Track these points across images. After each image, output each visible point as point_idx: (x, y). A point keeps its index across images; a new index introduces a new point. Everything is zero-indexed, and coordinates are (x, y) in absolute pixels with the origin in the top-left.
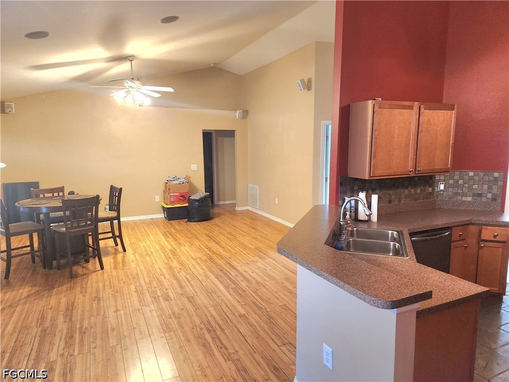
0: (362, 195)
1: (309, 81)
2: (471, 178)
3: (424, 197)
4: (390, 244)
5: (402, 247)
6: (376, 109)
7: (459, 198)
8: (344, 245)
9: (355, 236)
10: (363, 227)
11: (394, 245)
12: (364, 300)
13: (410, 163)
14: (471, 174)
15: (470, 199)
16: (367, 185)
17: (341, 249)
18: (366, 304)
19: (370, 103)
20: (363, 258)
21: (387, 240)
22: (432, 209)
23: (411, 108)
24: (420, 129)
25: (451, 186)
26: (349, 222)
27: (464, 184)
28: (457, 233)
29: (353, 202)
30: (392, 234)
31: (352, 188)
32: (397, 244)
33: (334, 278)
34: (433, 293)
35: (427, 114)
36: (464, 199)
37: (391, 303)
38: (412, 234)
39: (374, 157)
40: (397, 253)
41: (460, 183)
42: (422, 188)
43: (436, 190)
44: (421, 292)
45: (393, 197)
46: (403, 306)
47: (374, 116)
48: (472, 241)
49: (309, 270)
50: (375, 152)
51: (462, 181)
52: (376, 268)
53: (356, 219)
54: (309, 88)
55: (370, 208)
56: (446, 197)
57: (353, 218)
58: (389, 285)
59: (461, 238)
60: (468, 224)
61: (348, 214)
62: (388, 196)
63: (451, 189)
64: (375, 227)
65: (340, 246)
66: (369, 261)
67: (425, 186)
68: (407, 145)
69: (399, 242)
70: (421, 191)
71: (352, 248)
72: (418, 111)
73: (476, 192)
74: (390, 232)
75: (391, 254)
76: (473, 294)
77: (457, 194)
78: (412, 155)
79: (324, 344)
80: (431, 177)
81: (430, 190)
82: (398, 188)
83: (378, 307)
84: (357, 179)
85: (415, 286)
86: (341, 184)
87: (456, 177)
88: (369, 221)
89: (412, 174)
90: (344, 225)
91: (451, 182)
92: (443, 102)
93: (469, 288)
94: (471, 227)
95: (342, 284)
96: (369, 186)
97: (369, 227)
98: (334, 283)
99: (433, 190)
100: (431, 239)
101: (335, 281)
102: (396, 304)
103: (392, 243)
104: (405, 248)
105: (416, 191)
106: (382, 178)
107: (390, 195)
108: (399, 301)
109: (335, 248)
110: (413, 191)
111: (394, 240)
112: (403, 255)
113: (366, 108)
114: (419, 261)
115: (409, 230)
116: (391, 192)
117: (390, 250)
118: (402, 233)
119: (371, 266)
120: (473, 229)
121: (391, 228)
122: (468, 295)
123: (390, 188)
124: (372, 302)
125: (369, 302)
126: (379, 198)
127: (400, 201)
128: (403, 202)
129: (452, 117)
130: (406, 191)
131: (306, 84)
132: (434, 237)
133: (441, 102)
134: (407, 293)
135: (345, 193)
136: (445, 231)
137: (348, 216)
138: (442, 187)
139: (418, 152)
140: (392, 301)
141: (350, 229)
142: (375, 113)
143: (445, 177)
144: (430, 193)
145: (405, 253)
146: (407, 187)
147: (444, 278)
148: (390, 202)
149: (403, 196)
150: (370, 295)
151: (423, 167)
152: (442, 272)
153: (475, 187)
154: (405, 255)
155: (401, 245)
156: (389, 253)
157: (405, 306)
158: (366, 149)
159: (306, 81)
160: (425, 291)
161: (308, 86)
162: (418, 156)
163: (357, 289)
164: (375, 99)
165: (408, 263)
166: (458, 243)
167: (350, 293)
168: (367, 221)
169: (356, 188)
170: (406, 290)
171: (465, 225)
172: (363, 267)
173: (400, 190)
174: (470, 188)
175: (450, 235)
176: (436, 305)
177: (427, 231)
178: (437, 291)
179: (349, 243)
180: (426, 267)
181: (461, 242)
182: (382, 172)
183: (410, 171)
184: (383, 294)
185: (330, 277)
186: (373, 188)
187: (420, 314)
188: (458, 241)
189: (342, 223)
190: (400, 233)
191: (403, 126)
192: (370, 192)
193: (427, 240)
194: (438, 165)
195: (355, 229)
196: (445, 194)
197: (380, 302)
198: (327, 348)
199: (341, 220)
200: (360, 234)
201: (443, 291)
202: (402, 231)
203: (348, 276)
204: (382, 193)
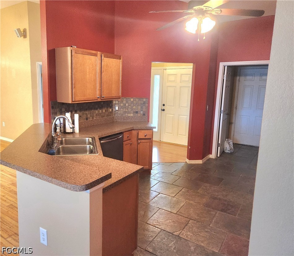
0: (68, 115)
1: (25, 31)
2: (132, 102)
3: (107, 115)
4: (87, 146)
5: (94, 148)
6: (73, 54)
7: (126, 114)
8: (55, 151)
9: (64, 144)
10: (69, 137)
11: (90, 147)
12: (67, 188)
13: (98, 92)
14: (132, 100)
15: (132, 115)
16: (71, 108)
17: (53, 154)
18: (69, 190)
19: (69, 49)
20: (69, 158)
21: (86, 144)
22: (112, 122)
23: (96, 55)
24: (102, 69)
25: (122, 107)
26: (59, 134)
27: (129, 106)
28: (126, 135)
29: (62, 120)
30: (89, 140)
31: (61, 110)
32: (91, 146)
33: (44, 176)
34: (112, 175)
35: (106, 60)
36: (129, 115)
37: (85, 186)
38: (101, 139)
39: (74, 87)
40: (91, 152)
41: (126, 105)
42: (106, 109)
43: (114, 110)
44: (105, 175)
45: (89, 116)
46: (93, 187)
47: (72, 58)
48: (134, 140)
49: (25, 173)
50: (75, 84)
51: (127, 104)
52: (76, 164)
53: (65, 132)
54: (25, 36)
55: (73, 123)
56: (119, 114)
57: (63, 131)
58: (84, 174)
59: (128, 139)
60: (131, 130)
61: (58, 129)
62: (85, 115)
63: (122, 109)
64: (77, 136)
65: (52, 152)
66: (73, 160)
67: (107, 108)
68: (95, 80)
69: (93, 145)
70: (105, 111)
71: (61, 153)
72: (100, 58)
73: (135, 111)
74: (87, 139)
75: (88, 153)
76: (135, 171)
77: (125, 112)
78: (99, 87)
79: (40, 228)
80: (111, 102)
81: (110, 110)
82: (91, 109)
83: (76, 191)
84: (63, 104)
85: (101, 172)
86: (53, 107)
87: (124, 102)
88: (73, 133)
89: (99, 100)
90: (55, 137)
91: (122, 105)
92: (115, 54)
93: (132, 168)
94: (133, 131)
95: (50, 179)
96: (72, 108)
97: (74, 137)
98: (44, 180)
99: (112, 110)
100: (112, 141)
101: (45, 178)
102: (88, 187)
103: (88, 146)
104: (97, 148)
105: (102, 111)
106: (80, 102)
107: (86, 114)
108: (91, 183)
109: (49, 154)
110: (100, 111)
111: (90, 143)
112: (95, 153)
113: (66, 52)
114: (105, 155)
115: (99, 136)
116: (87, 112)
117: (87, 150)
118: (95, 139)
119: (73, 162)
120: (134, 132)
121: (88, 136)
122: (132, 172)
123: (86, 110)
124: (72, 189)
125: (70, 189)
126: (80, 117)
127: (93, 118)
128: (95, 118)
129: (120, 64)
130: (97, 112)
131: (22, 33)
132: (114, 139)
133: (114, 53)
134: (96, 177)
135: (56, 114)
136: (120, 135)
137: (58, 130)
138: (117, 108)
139: (102, 85)
140: (86, 185)
141: (60, 139)
142: (73, 56)
143: (119, 102)
144: (111, 112)
145: (96, 151)
146: (97, 109)
147: (119, 164)
148: (87, 119)
149: (95, 115)
150: (71, 183)
151: (105, 95)
152: (118, 160)
153: (134, 107)
154: (96, 153)
155: (94, 146)
156: (87, 152)
157: (95, 186)
158: (69, 82)
159: (22, 30)
160: (107, 174)
161: (23, 34)
162: (102, 88)
163: (62, 181)
164: (72, 47)
165: (98, 158)
166: (127, 142)
167: (57, 185)
168: (72, 133)
169: (63, 110)
170: (95, 175)
171: (130, 130)
172: (67, 164)
173: (93, 110)
174: (132, 109)
175: (123, 137)
176: (114, 182)
177: (109, 136)
178: (115, 173)
179: (59, 149)
180: (109, 158)
181: (128, 141)
182: (80, 98)
183: (98, 98)
184: (80, 181)
185: (41, 176)
186: (75, 110)
187: (105, 190)
188: (127, 140)
189: (53, 135)
190: (93, 139)
191: (92, 67)
192: (73, 113)
193: (110, 141)
194: (114, 94)
195: (64, 139)
196: (119, 112)
197: (78, 187)
198: (43, 230)
199: (53, 133)
200: (67, 142)
201: (119, 173)
202: (94, 137)
203: (55, 172)
204: (81, 113)
